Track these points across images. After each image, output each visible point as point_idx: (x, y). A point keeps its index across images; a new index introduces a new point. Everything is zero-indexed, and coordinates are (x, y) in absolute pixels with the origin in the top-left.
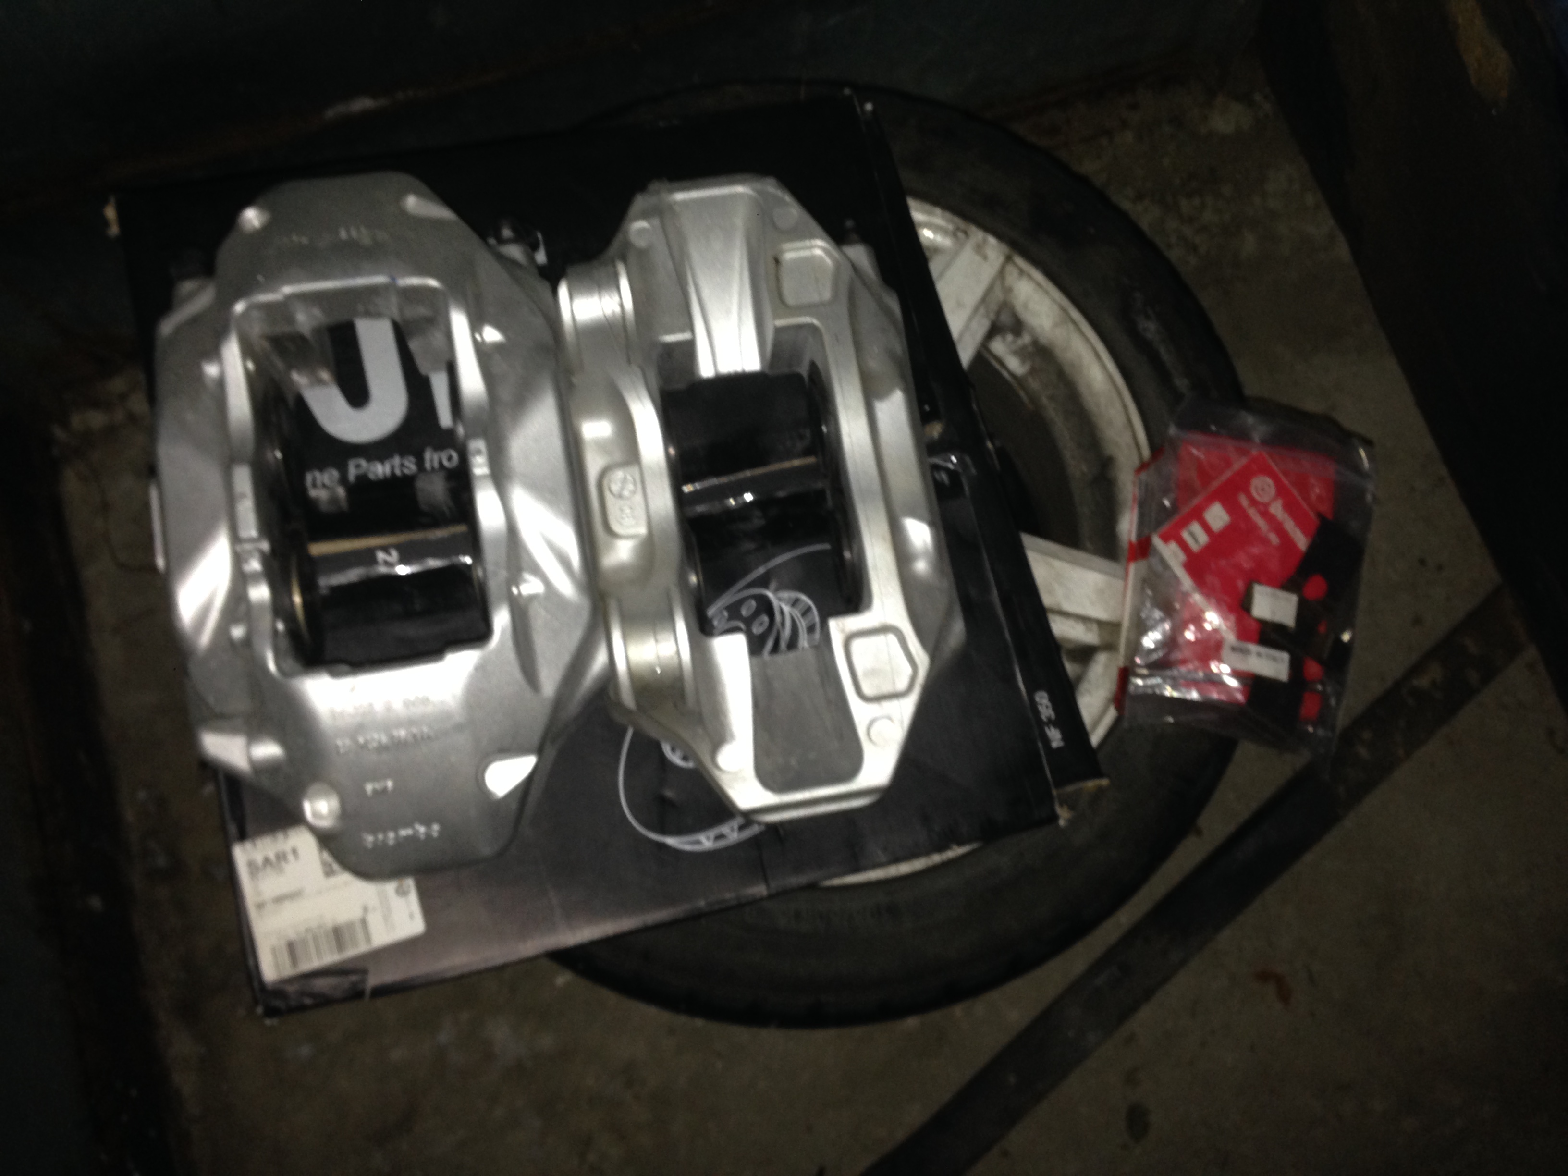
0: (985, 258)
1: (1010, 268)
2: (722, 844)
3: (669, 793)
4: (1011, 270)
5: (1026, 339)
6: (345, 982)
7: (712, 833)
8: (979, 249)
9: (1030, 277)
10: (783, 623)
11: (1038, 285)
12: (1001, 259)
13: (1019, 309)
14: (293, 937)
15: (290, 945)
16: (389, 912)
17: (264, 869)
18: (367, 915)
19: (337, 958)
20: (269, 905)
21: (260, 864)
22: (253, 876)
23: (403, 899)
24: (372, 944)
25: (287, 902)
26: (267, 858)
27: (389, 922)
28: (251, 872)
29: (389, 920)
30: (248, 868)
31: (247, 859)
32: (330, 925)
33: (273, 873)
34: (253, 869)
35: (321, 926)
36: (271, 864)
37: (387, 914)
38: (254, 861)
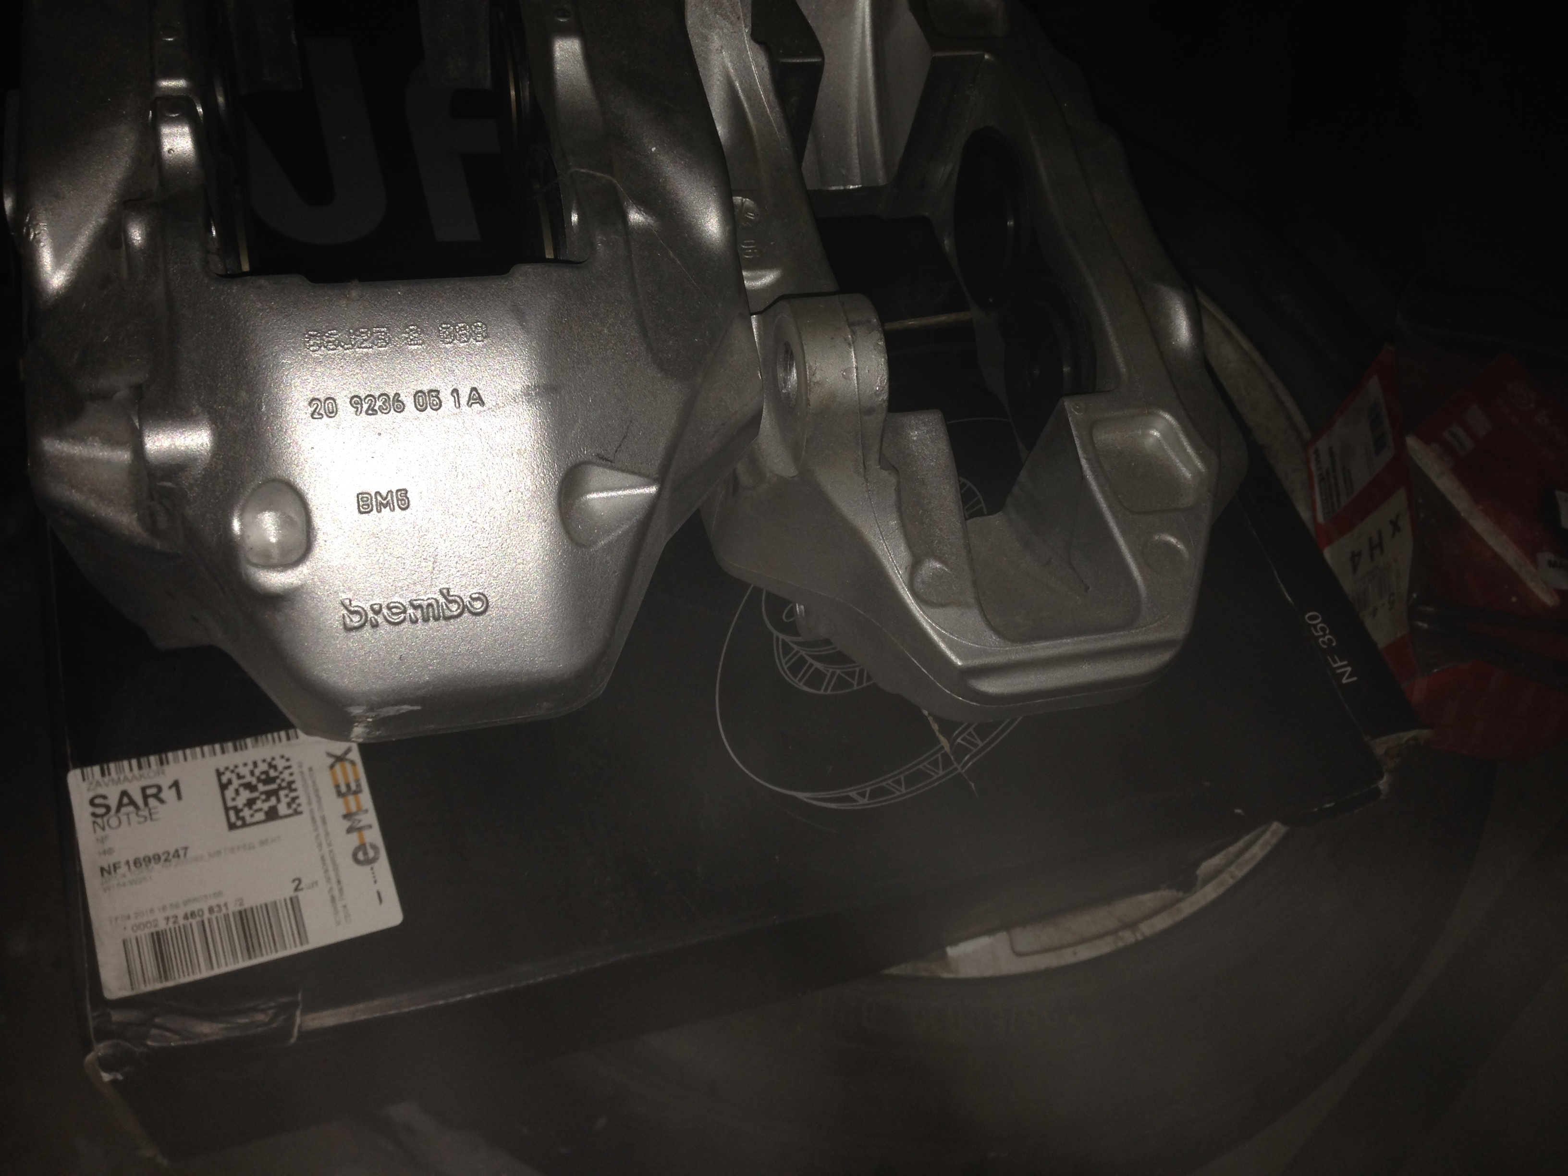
2: (881, 802)
7: (867, 787)
14: (162, 925)
15: (158, 938)
16: (341, 890)
17: (118, 810)
18: (300, 894)
19: (244, 963)
20: (123, 869)
21: (113, 802)
22: (99, 820)
23: (367, 869)
24: (308, 942)
25: (156, 867)
26: (124, 793)
27: (340, 908)
28: (94, 815)
29: (339, 905)
30: (91, 809)
31: (91, 795)
32: (233, 908)
33: (133, 817)
34: (102, 811)
35: (216, 909)
36: (132, 802)
37: (336, 893)
38: (104, 797)
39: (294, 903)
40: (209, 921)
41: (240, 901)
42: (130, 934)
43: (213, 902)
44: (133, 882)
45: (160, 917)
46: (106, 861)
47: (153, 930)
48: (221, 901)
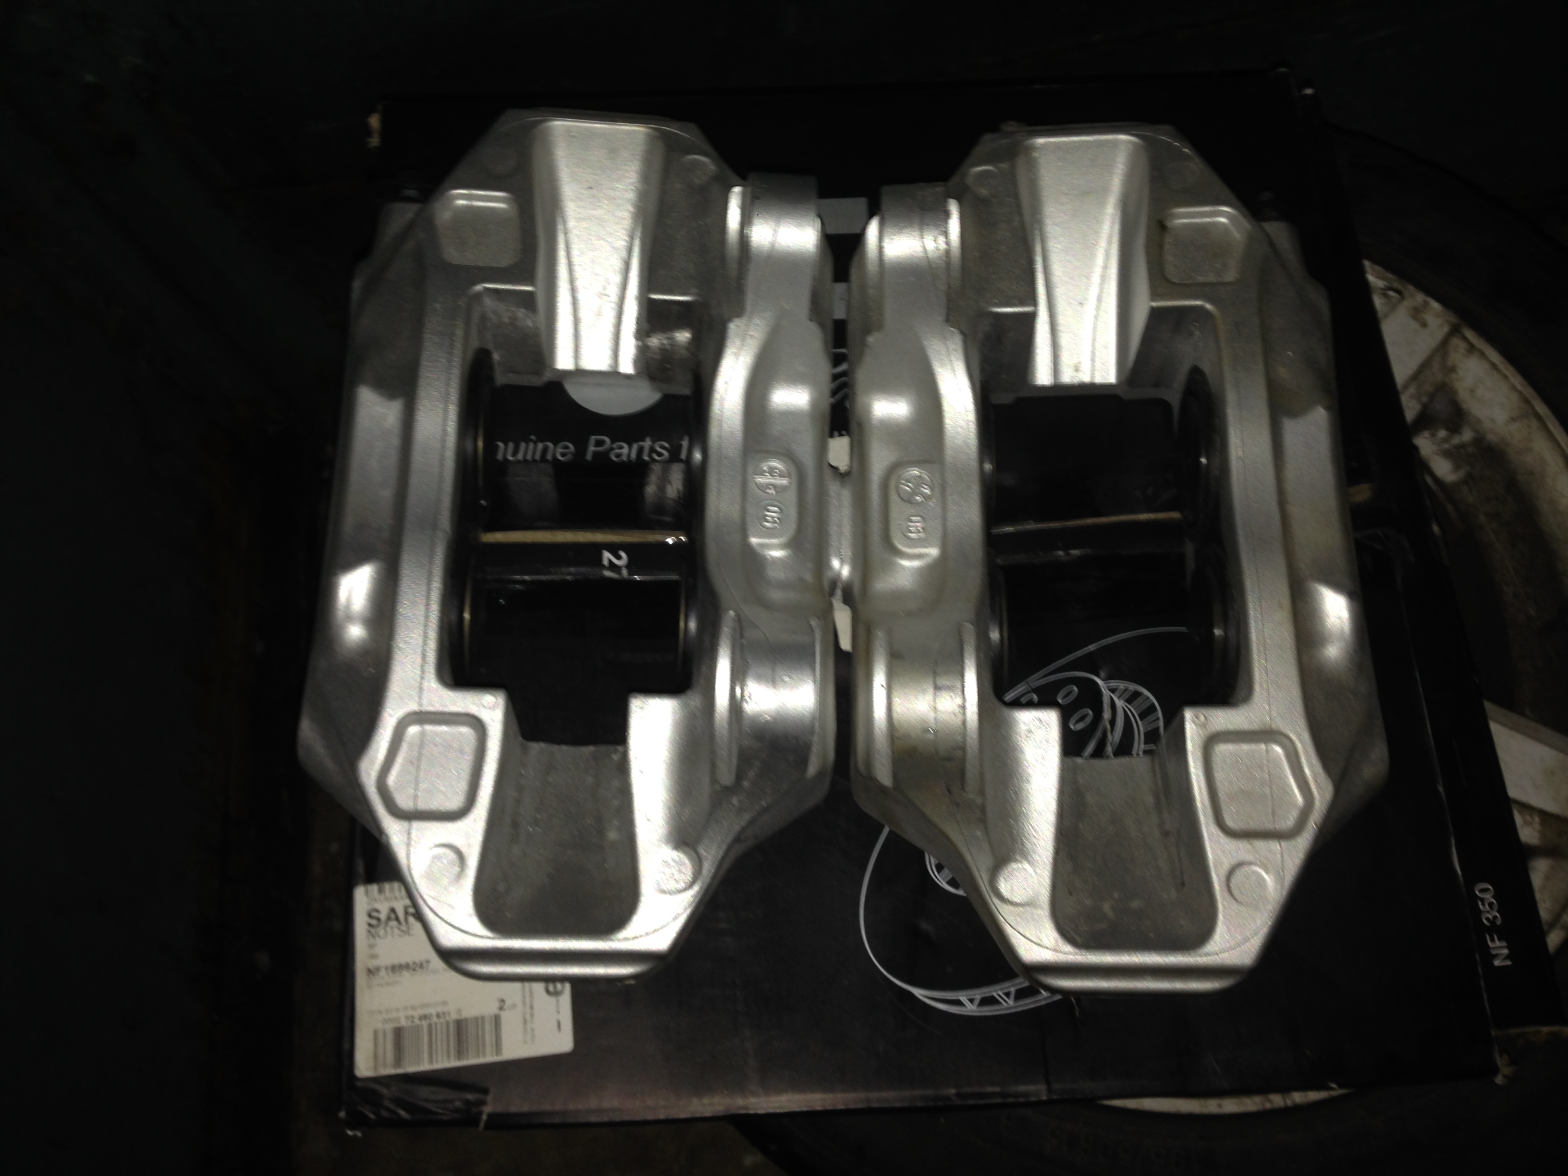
0: (1424, 325)
1: (1456, 341)
2: (988, 1011)
3: (926, 926)
4: (1457, 345)
5: (1467, 436)
6: (458, 1099)
7: (978, 994)
8: (1417, 313)
9: (1483, 355)
10: (1113, 722)
11: (1494, 366)
12: (1446, 329)
13: (1463, 395)
14: (403, 1023)
15: (398, 1033)
16: (532, 1015)
17: (386, 923)
18: (503, 1013)
19: (454, 1063)
20: (383, 973)
21: (383, 916)
22: (372, 930)
23: (553, 1000)
24: (501, 1054)
25: (406, 974)
26: (393, 910)
27: (528, 1029)
28: (370, 925)
29: (529, 1025)
30: (367, 919)
31: (369, 907)
32: (454, 1016)
33: (396, 931)
34: (374, 922)
35: (442, 1015)
36: (397, 919)
37: (528, 1017)
38: (377, 911)
39: (497, 1019)
40: (436, 1024)
41: (459, 1011)
42: (379, 1026)
43: (440, 1009)
44: (388, 984)
45: (402, 1015)
46: (372, 964)
47: (396, 1025)
48: (445, 1009)
